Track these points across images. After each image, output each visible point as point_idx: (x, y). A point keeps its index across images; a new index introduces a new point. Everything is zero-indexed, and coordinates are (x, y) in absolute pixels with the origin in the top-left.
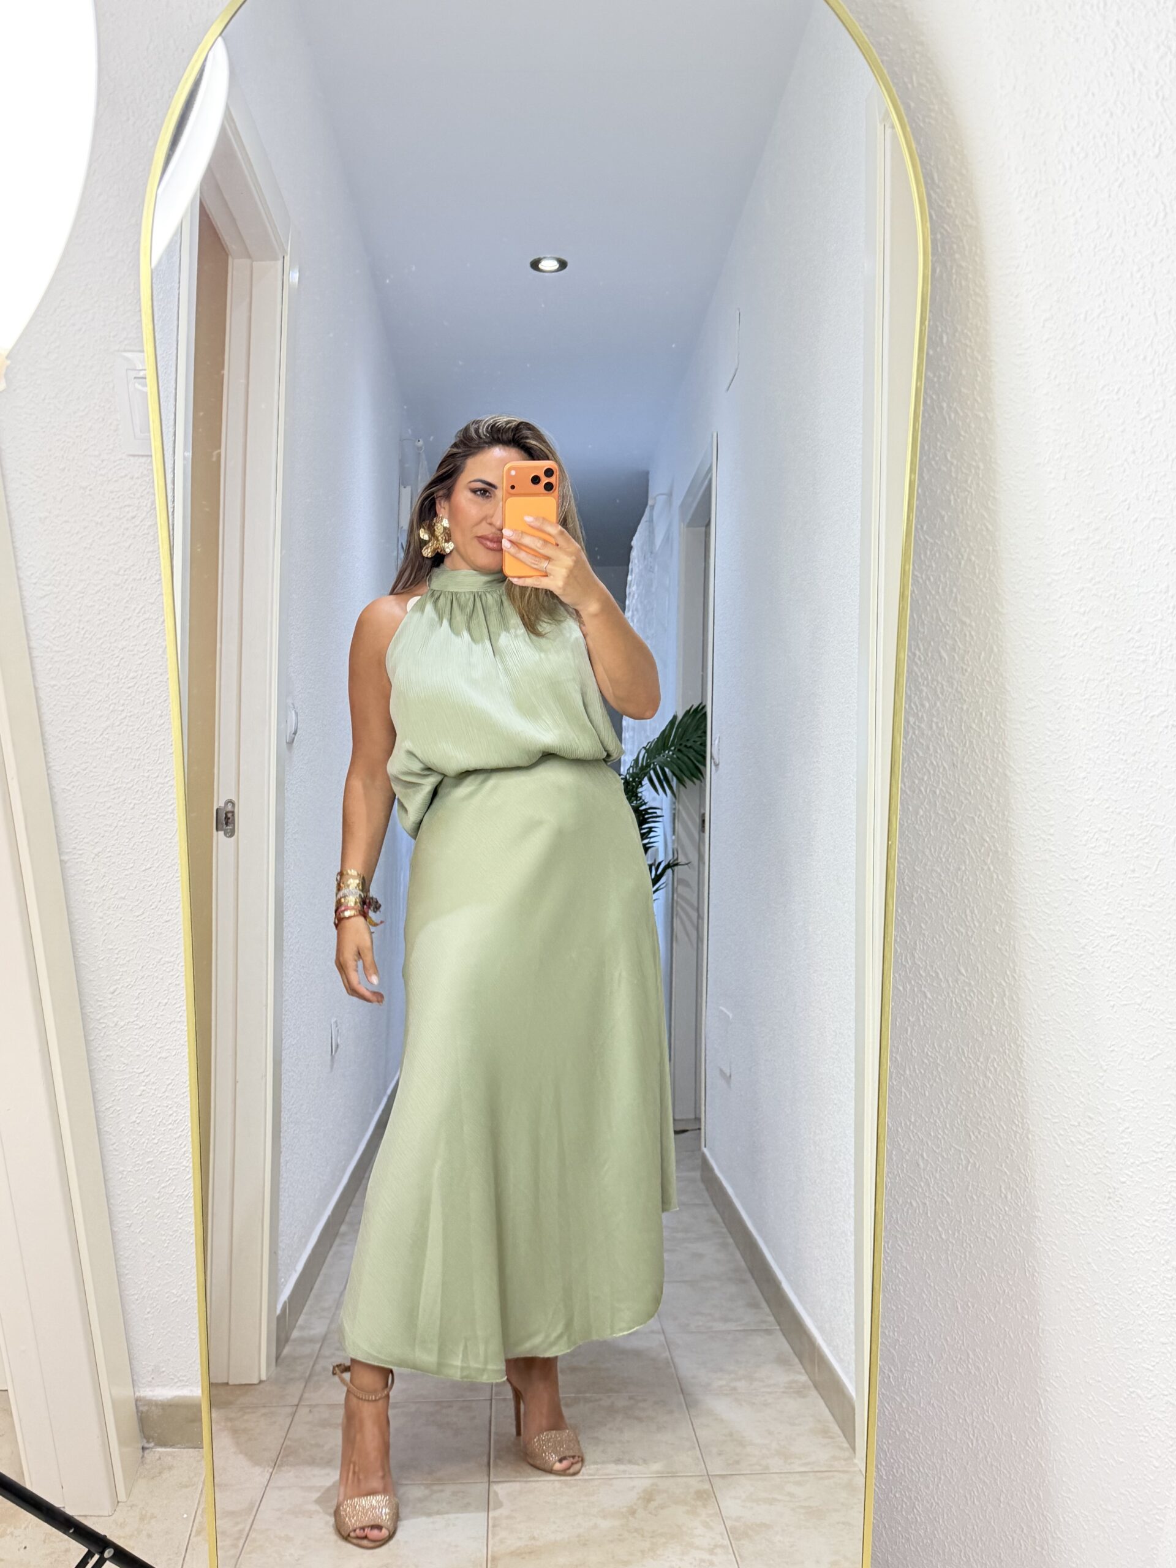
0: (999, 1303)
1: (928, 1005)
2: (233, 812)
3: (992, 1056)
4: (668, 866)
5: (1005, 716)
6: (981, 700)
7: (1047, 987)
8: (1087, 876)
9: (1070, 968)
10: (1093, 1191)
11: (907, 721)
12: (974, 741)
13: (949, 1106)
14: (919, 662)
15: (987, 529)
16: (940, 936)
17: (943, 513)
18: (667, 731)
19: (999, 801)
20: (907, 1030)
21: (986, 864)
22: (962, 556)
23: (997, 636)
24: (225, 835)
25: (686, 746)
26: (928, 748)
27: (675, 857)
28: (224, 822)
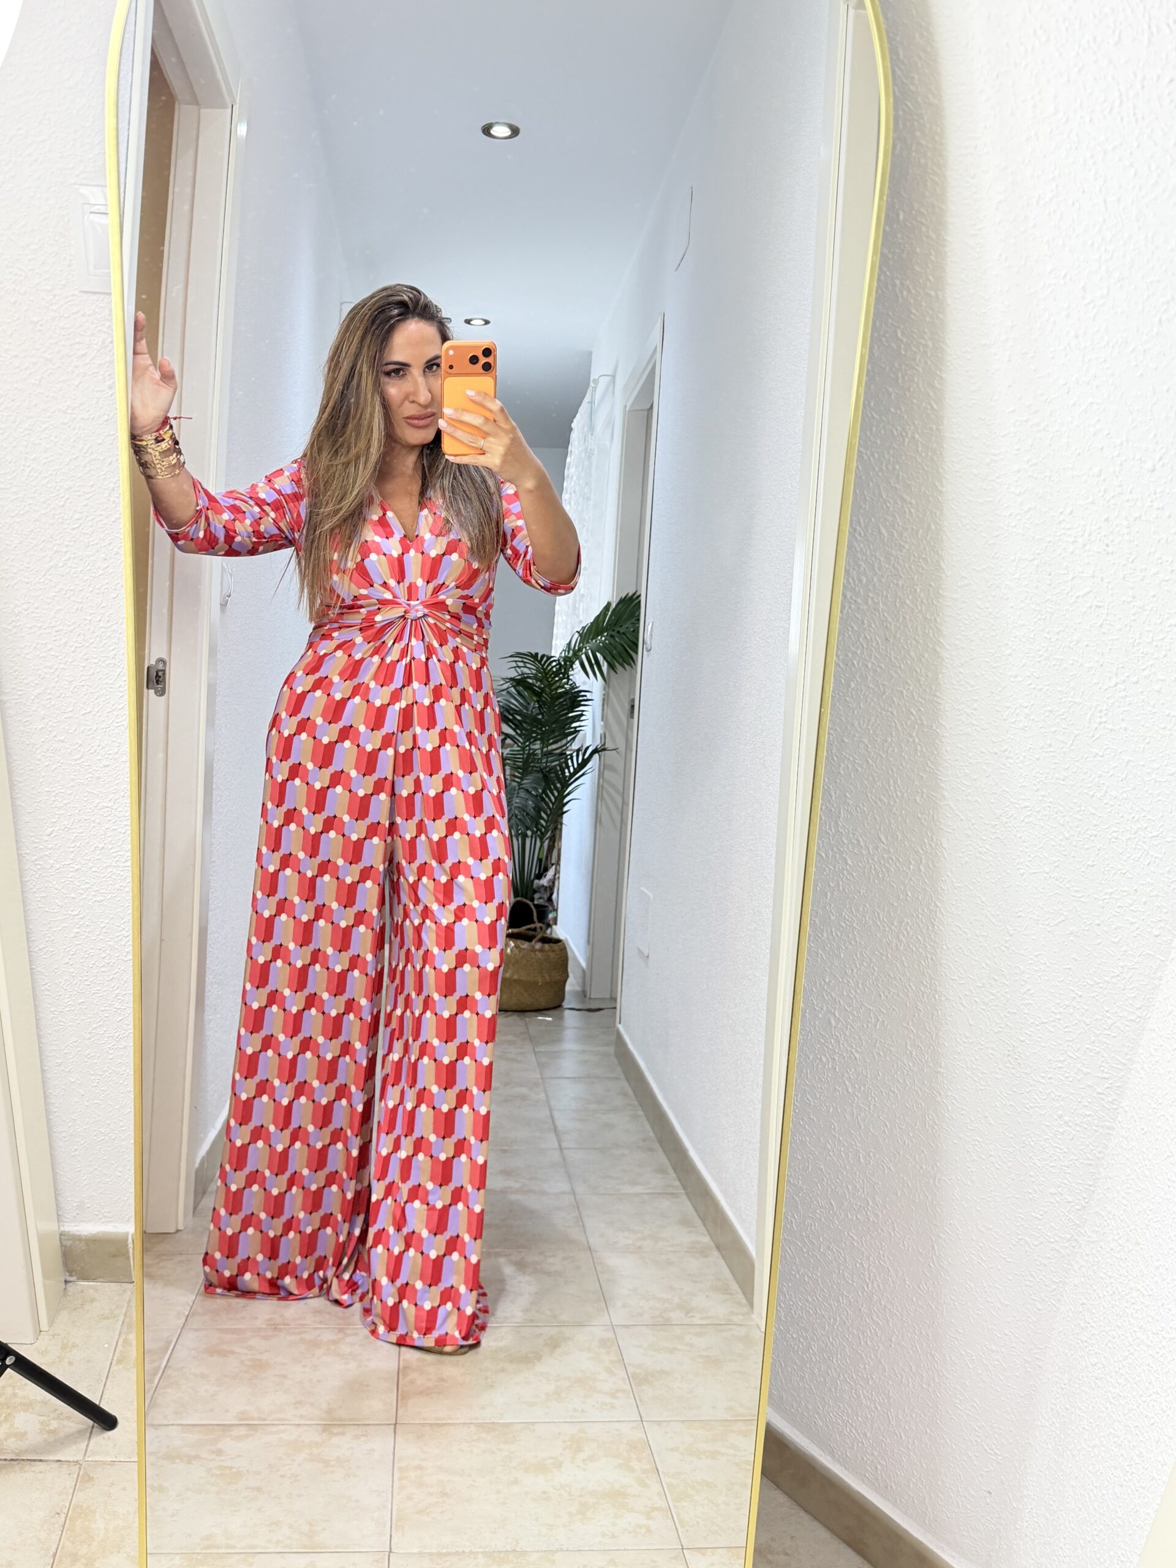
0: (899, 1153)
1: (848, 871)
2: (164, 671)
3: (906, 920)
4: (595, 751)
5: (938, 593)
6: (916, 577)
7: (961, 855)
8: (1006, 750)
9: (984, 838)
10: (993, 1049)
11: (844, 596)
12: (908, 617)
13: (862, 968)
14: (859, 538)
15: (932, 408)
16: (863, 805)
17: (891, 390)
18: (601, 617)
19: (927, 676)
20: (826, 895)
21: (911, 736)
22: (907, 433)
23: (935, 514)
24: (156, 693)
25: (618, 632)
26: (863, 623)
27: (603, 742)
28: (155, 681)
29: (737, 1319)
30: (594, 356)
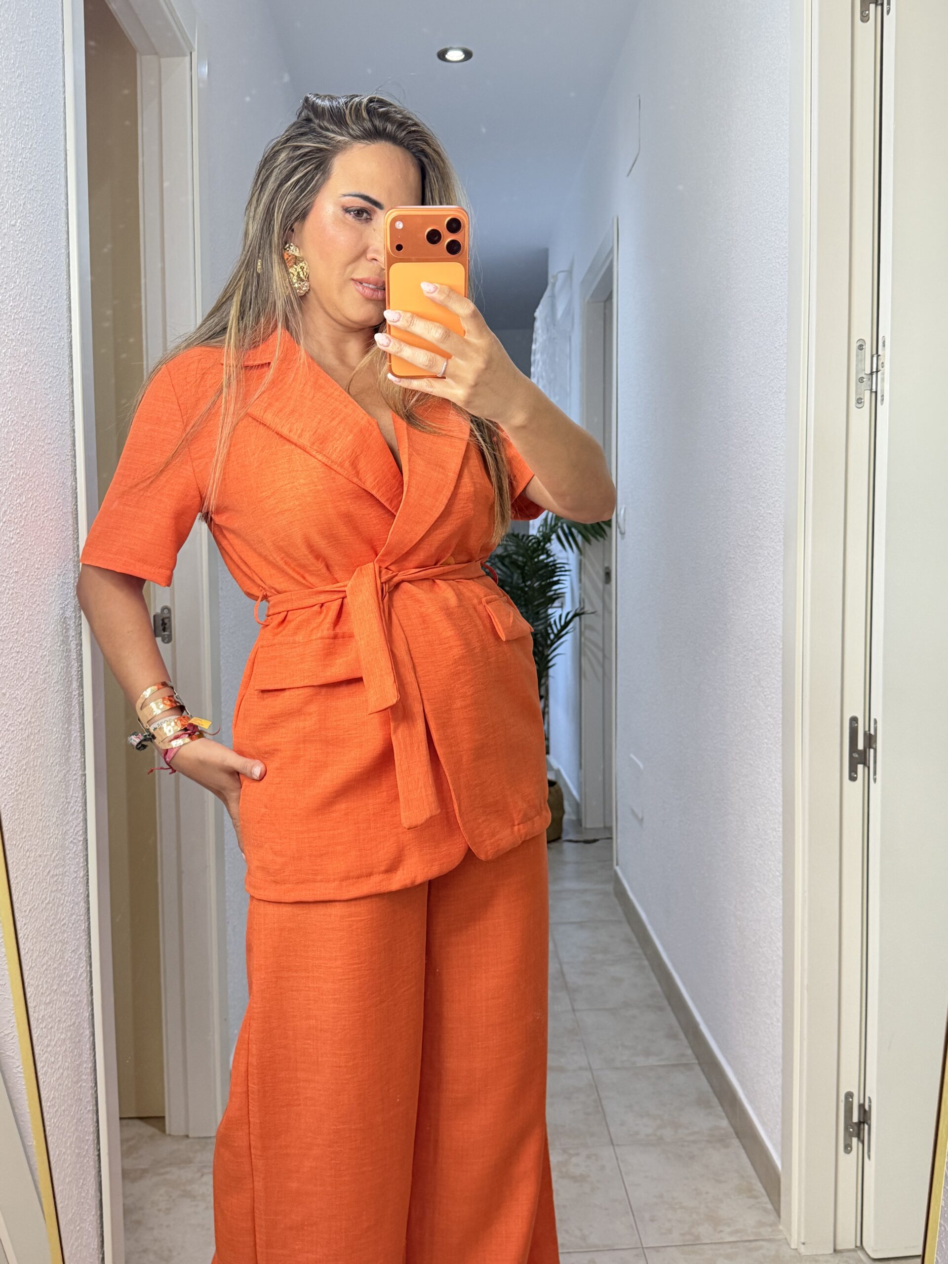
2: (169, 618)
4: (576, 615)
24: (163, 640)
27: (582, 606)
28: (161, 628)
29: (766, 1232)
30: (550, 253)
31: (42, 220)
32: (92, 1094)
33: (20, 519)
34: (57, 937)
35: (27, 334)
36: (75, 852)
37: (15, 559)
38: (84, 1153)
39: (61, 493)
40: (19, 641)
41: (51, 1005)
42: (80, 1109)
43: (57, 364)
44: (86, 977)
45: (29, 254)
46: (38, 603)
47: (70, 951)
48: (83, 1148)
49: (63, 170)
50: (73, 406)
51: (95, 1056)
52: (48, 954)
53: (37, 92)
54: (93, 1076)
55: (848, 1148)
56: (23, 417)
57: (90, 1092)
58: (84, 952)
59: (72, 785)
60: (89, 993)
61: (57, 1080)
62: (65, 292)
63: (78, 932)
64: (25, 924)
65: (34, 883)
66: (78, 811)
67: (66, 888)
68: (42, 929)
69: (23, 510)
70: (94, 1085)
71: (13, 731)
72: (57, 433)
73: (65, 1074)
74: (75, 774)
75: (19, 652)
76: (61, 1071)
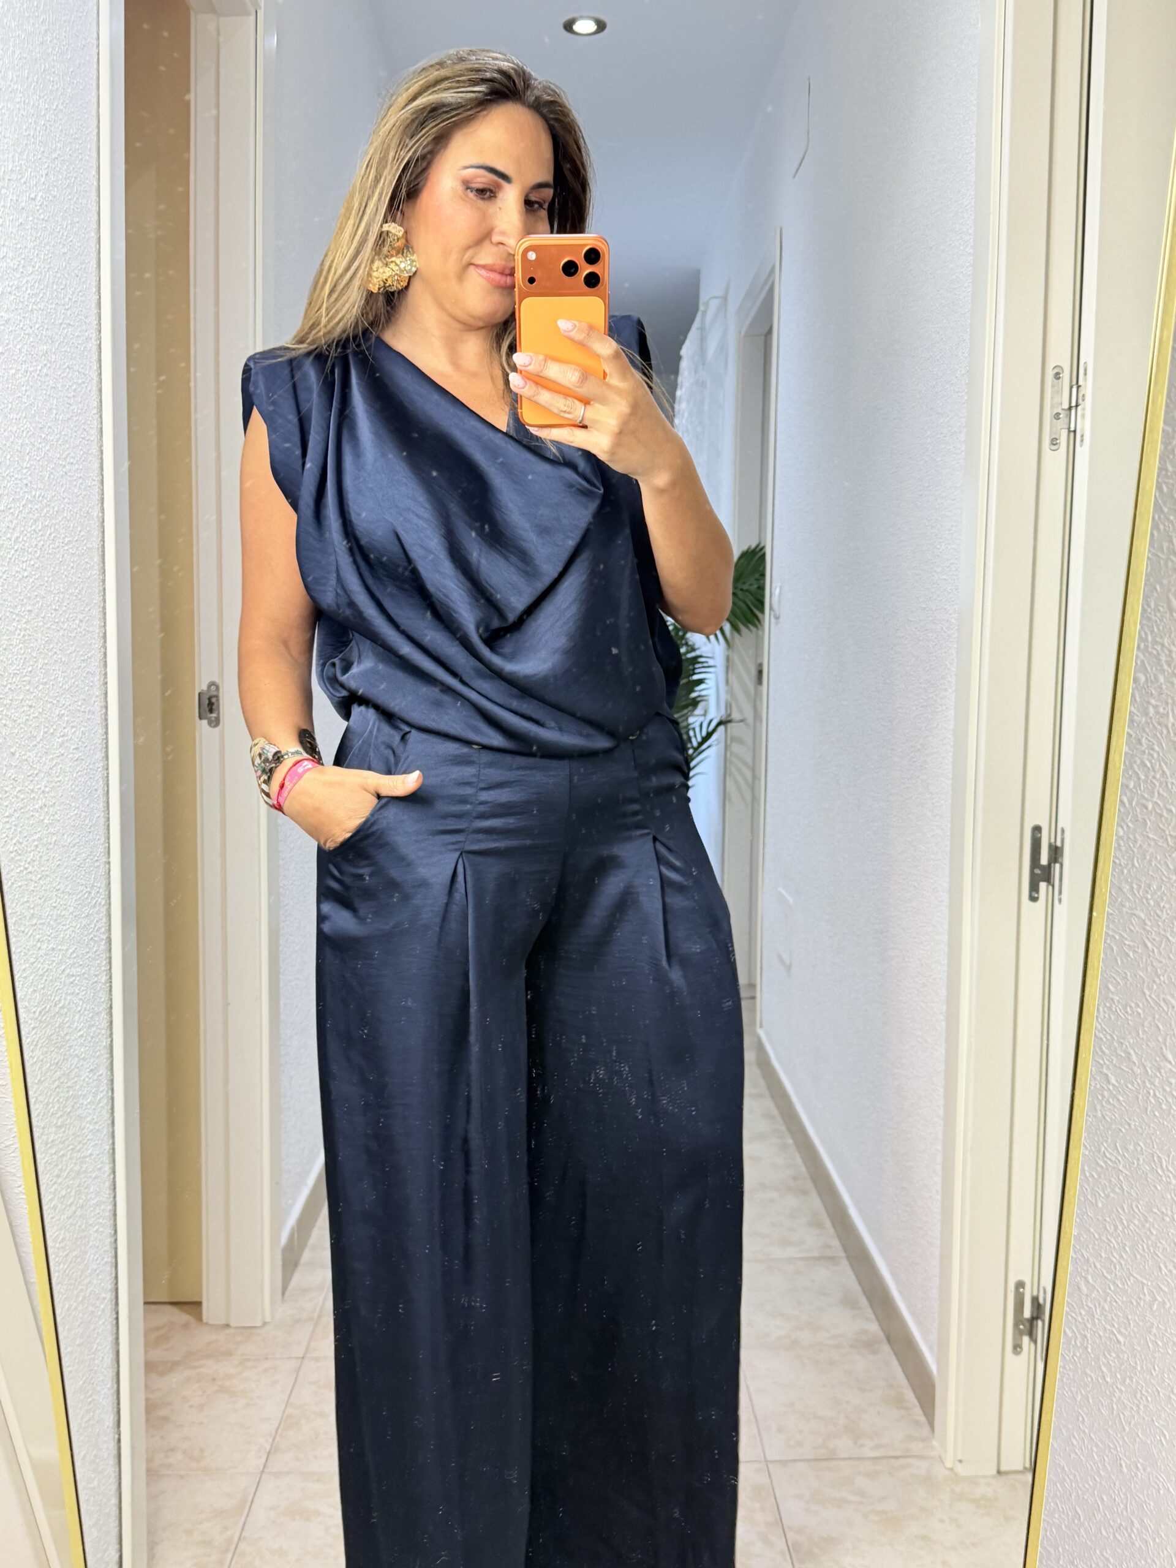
2: (217, 697)
4: (720, 723)
24: (210, 724)
25: (741, 589)
27: (729, 712)
28: (207, 710)
29: (916, 1447)
30: (702, 277)
31: (68, 196)
32: (110, 1242)
33: (35, 549)
34: (72, 1050)
35: (47, 329)
36: (95, 952)
37: (29, 595)
38: (100, 1313)
39: (85, 524)
40: (32, 693)
41: (63, 1129)
42: (95, 1258)
43: (83, 368)
44: (107, 1104)
45: (51, 234)
46: (55, 650)
47: (88, 1070)
48: (99, 1307)
49: (95, 139)
50: (102, 423)
51: (115, 1197)
52: (61, 1068)
53: (64, 43)
54: (112, 1221)
55: (1017, 1348)
56: (41, 428)
57: (109, 1240)
58: (104, 1075)
59: (94, 872)
60: (110, 1122)
61: (69, 1218)
62: (94, 284)
63: (98, 1048)
64: (34, 1029)
65: (46, 980)
66: (100, 904)
67: (84, 992)
68: (54, 1037)
69: (38, 539)
70: (113, 1232)
71: (23, 799)
72: (82, 452)
73: (79, 1213)
74: (97, 860)
75: (30, 706)
76: (74, 1208)
